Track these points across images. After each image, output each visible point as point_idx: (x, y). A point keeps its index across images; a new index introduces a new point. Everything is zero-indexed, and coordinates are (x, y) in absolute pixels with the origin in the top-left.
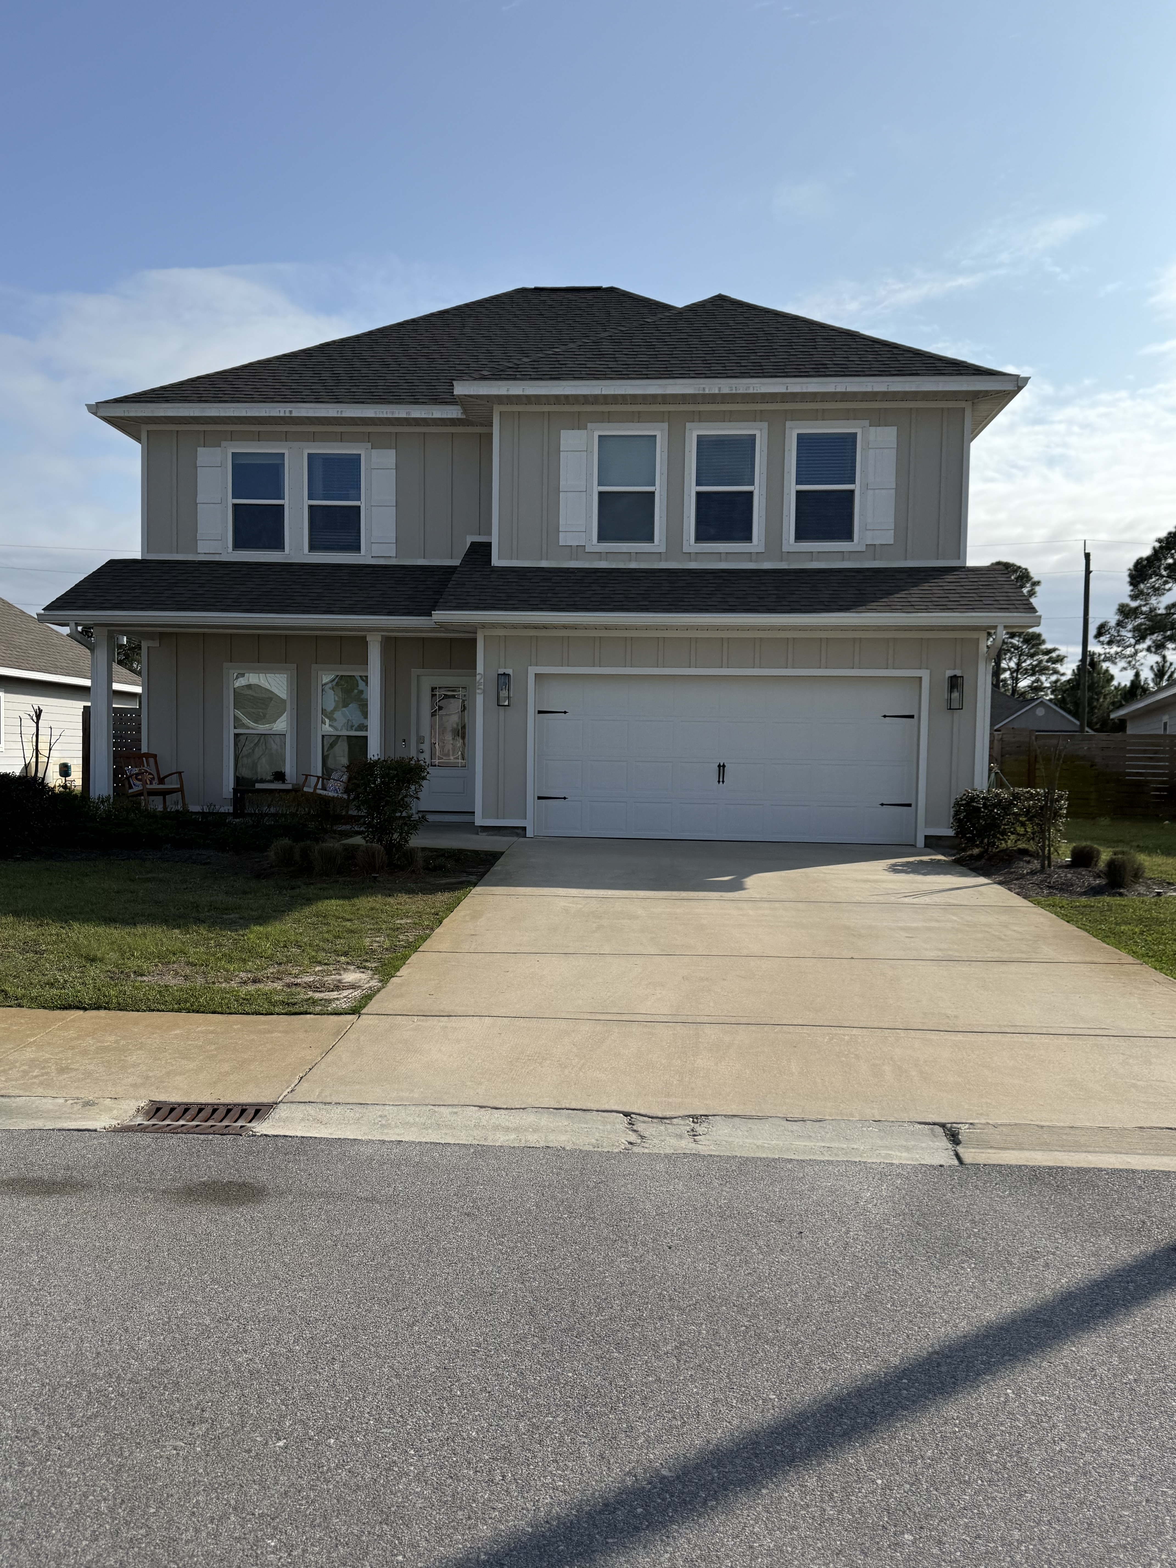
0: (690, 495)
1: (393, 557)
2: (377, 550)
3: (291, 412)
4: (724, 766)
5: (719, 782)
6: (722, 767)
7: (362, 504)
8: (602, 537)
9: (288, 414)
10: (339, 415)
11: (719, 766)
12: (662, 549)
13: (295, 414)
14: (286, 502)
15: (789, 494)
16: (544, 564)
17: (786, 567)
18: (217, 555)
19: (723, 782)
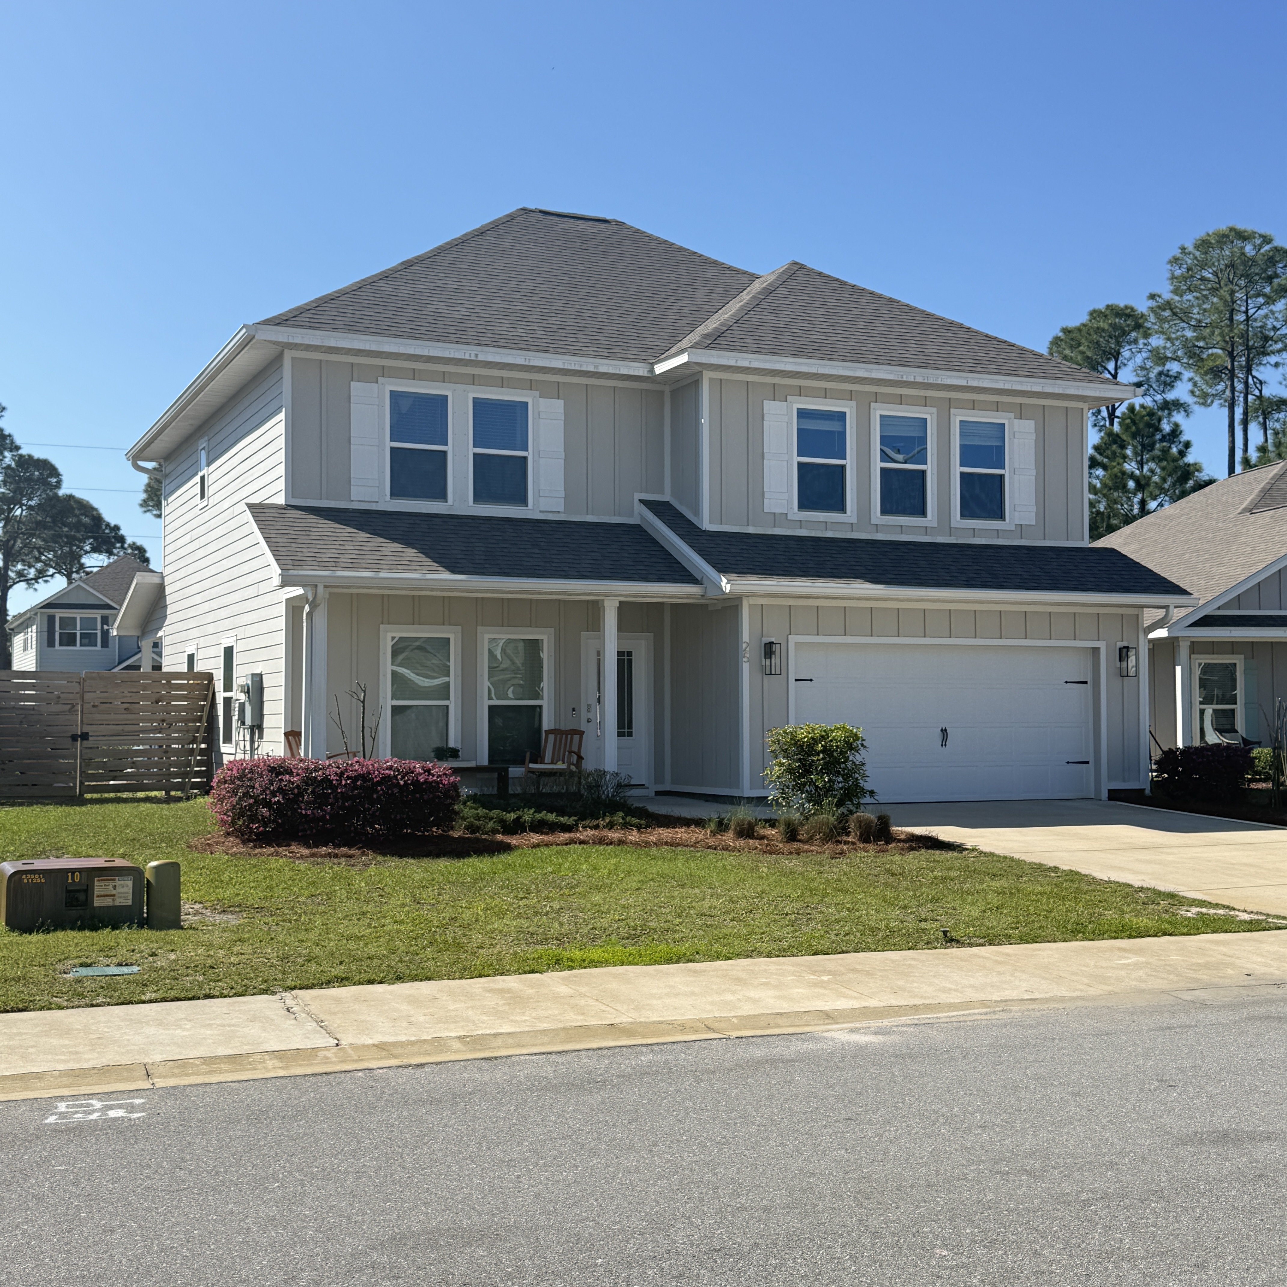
0: (875, 470)
1: (562, 513)
2: (545, 505)
3: (476, 355)
4: (946, 730)
5: (942, 745)
6: (944, 731)
7: (529, 454)
8: (803, 505)
9: (473, 358)
10: (527, 363)
11: (942, 730)
12: (854, 520)
13: (481, 358)
14: (449, 448)
15: (955, 475)
16: (751, 530)
17: (955, 542)
18: (374, 504)
19: (945, 745)
